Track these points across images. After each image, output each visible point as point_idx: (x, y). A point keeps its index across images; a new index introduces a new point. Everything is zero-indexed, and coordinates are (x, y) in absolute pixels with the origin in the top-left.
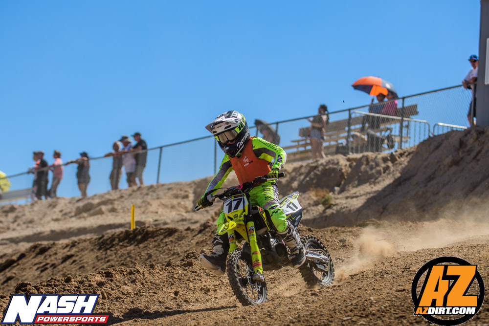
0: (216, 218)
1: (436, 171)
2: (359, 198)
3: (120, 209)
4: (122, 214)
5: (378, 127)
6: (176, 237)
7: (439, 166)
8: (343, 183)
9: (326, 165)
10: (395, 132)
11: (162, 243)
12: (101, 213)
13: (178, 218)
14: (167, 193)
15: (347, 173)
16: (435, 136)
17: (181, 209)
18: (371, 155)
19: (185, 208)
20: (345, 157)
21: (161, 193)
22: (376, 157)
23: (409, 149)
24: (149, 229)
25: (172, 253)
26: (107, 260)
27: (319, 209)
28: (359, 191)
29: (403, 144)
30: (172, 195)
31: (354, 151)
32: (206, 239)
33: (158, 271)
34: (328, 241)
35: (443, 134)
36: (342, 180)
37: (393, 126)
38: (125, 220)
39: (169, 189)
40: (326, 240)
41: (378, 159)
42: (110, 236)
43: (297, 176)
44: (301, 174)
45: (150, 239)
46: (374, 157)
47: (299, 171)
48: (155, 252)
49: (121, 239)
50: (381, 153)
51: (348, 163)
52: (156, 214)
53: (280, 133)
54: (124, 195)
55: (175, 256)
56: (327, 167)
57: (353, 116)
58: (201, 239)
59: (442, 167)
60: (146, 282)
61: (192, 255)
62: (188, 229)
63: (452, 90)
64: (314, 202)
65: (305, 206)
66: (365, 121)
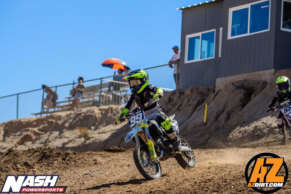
0: (18, 146)
2: (106, 134)
5: (119, 89)
8: (96, 124)
9: (86, 113)
10: (129, 92)
15: (99, 118)
18: (114, 106)
20: (98, 108)
22: (117, 108)
27: (81, 140)
28: (107, 129)
31: (104, 104)
32: (10, 159)
34: (86, 160)
36: (96, 123)
37: (128, 89)
40: (85, 160)
43: (68, 119)
44: (71, 118)
46: (116, 108)
47: (69, 117)
50: (120, 106)
51: (100, 112)
53: (58, 93)
56: (87, 114)
57: (103, 82)
58: (7, 159)
63: (164, 66)
64: (79, 136)
65: (73, 138)
66: (111, 86)
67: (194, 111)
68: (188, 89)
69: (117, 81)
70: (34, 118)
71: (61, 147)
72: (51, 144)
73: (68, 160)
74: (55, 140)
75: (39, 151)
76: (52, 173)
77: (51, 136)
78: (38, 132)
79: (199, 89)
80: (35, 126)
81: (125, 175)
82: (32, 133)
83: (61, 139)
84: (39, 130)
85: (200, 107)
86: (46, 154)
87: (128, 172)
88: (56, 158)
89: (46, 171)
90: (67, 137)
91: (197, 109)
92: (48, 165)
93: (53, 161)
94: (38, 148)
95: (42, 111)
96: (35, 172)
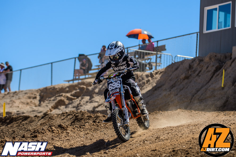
0: (52, 110)
1: (176, 82)
6: (29, 121)
7: (178, 79)
10: (153, 60)
11: (21, 124)
13: (30, 110)
14: (24, 95)
16: (175, 63)
17: (33, 105)
18: (139, 73)
19: (35, 104)
21: (21, 96)
22: (142, 75)
23: (161, 70)
24: (13, 116)
25: (27, 130)
29: (157, 67)
30: (27, 97)
32: (46, 122)
33: (17, 140)
35: (180, 62)
37: (152, 57)
39: (26, 93)
41: (143, 76)
45: (14, 122)
46: (141, 74)
48: (17, 129)
50: (145, 72)
52: (18, 108)
55: (28, 132)
57: (129, 51)
58: (43, 122)
59: (179, 80)
61: (37, 131)
62: (36, 116)
63: (185, 36)
65: (102, 102)
66: (136, 54)
67: (212, 77)
68: (207, 57)
69: (142, 50)
70: (67, 84)
71: (92, 111)
72: (82, 108)
73: (98, 122)
74: (86, 104)
75: (72, 114)
76: (84, 134)
77: (82, 101)
78: (71, 97)
79: (217, 56)
80: (67, 92)
81: (150, 135)
82: (65, 99)
83: (92, 104)
84: (71, 95)
85: (218, 73)
86: (78, 117)
87: (152, 132)
88: (87, 121)
89: (79, 132)
90: (97, 102)
91: (215, 75)
92: (80, 127)
93: (85, 124)
94: (70, 111)
95: (74, 78)
96: (69, 133)
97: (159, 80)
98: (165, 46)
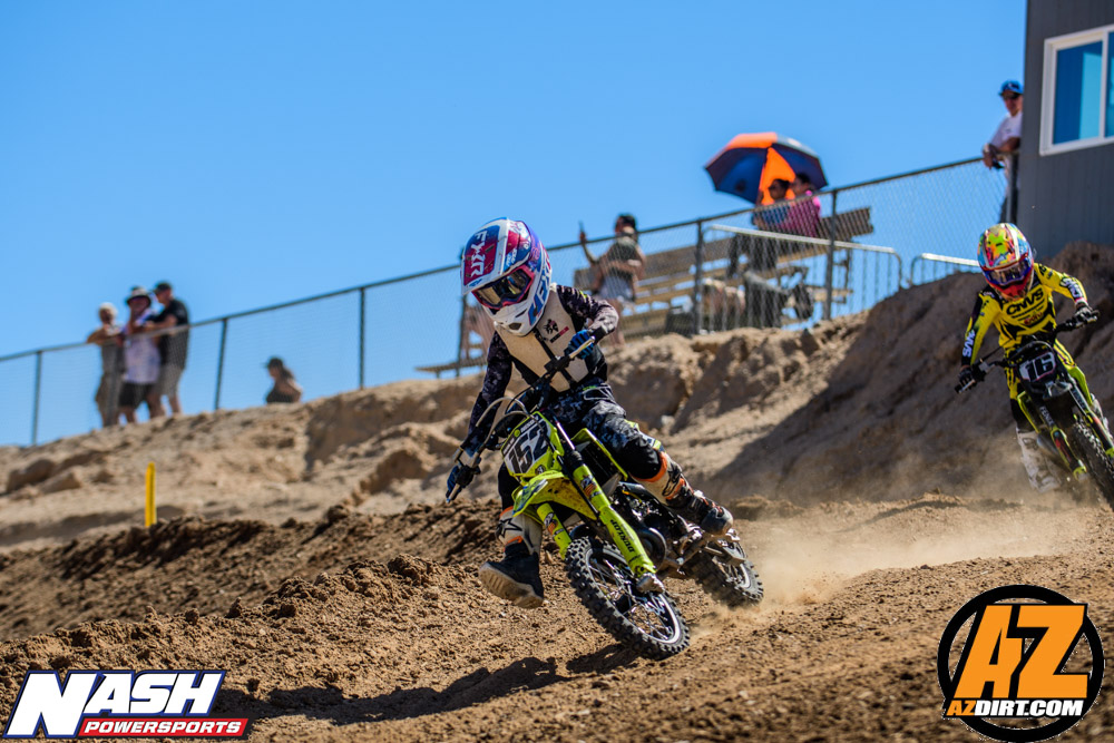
0: (363, 496)
1: (916, 373)
2: (722, 444)
3: (123, 475)
4: (127, 489)
5: (771, 264)
6: (258, 545)
7: (926, 362)
8: (682, 406)
9: (641, 362)
10: (815, 277)
11: (225, 559)
12: (72, 484)
13: (267, 496)
14: (240, 433)
15: (693, 381)
16: (913, 287)
17: (277, 476)
18: (752, 334)
19: (287, 471)
20: (687, 342)
21: (225, 435)
22: (766, 341)
23: (848, 319)
24: (190, 525)
25: (249, 584)
26: (83, 603)
28: (724, 425)
29: (834, 307)
30: (253, 438)
31: (711, 326)
32: (335, 548)
33: (205, 629)
35: (936, 282)
36: (679, 401)
37: (808, 262)
38: (134, 504)
39: (246, 424)
41: (771, 345)
42: (93, 542)
45: (193, 550)
46: (760, 339)
48: (206, 582)
49: (121, 550)
50: (778, 330)
51: (696, 356)
52: (211, 488)
54: (131, 440)
55: (255, 593)
56: (643, 367)
57: (708, 237)
58: (323, 550)
59: (931, 363)
60: (177, 658)
61: (294, 588)
62: (290, 524)
63: (957, 169)
66: (740, 249)
68: (1054, 261)
69: (765, 229)
70: (430, 383)
75: (450, 516)
78: (447, 439)
79: (1102, 257)
80: (432, 418)
82: (421, 447)
84: (449, 432)
85: (1104, 334)
86: (479, 528)
89: (480, 594)
91: (1093, 343)
94: (445, 503)
96: (435, 598)
97: (842, 363)
98: (868, 215)
